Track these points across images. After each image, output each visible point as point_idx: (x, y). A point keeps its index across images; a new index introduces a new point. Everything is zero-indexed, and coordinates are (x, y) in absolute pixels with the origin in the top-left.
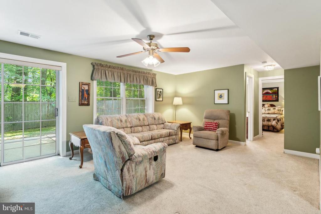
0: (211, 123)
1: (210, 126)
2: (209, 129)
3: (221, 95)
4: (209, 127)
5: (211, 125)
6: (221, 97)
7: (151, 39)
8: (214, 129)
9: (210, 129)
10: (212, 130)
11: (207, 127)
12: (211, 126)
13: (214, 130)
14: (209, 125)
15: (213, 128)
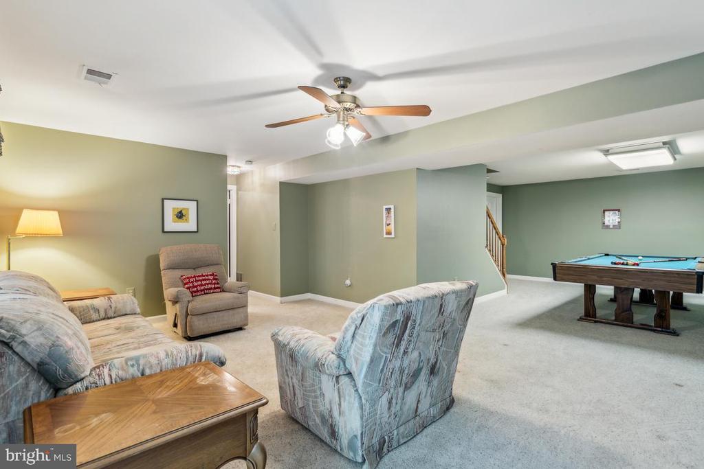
0: (203, 276)
1: (204, 282)
2: (203, 290)
3: (181, 212)
4: (202, 285)
5: (204, 280)
6: (180, 215)
7: (344, 87)
8: (215, 288)
9: (206, 289)
10: (212, 291)
11: (196, 287)
12: (208, 282)
13: (215, 291)
14: (201, 281)
15: (213, 286)
